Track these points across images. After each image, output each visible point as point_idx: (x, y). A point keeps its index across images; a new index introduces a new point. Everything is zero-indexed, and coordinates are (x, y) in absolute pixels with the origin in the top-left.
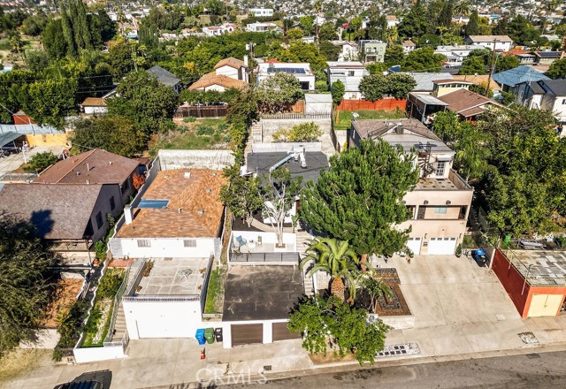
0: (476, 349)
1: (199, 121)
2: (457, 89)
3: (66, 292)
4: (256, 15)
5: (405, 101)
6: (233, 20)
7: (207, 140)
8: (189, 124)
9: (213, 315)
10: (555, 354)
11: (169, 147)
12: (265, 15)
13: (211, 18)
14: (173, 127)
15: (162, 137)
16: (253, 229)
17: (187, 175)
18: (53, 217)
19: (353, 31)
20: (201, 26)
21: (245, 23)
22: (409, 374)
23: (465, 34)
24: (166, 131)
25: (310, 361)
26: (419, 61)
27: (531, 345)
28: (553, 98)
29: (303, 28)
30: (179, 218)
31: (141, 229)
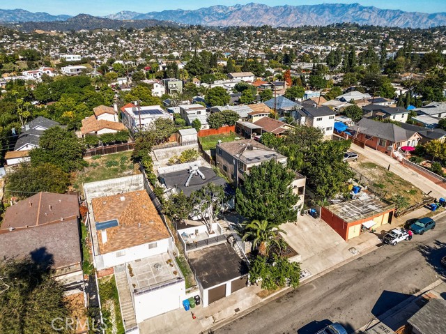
0: (335, 263)
1: (104, 157)
3: (74, 305)
4: (67, 60)
6: (48, 64)
7: (116, 170)
8: (97, 160)
9: (191, 289)
10: (368, 255)
11: (88, 180)
12: (75, 60)
13: (28, 64)
14: (86, 165)
15: (80, 173)
16: (189, 226)
17: (123, 199)
18: (49, 251)
19: (154, 72)
20: (20, 70)
21: (59, 66)
22: (312, 287)
24: (82, 168)
25: (259, 298)
26: (217, 95)
27: (356, 254)
28: (312, 118)
29: (116, 71)
30: (140, 229)
31: (117, 244)
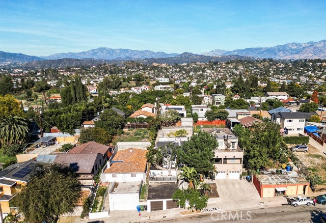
1: (135, 130)
2: (246, 116)
3: (84, 194)
4: (160, 81)
5: (225, 121)
6: (148, 84)
7: (139, 138)
8: (131, 131)
9: (143, 200)
10: (270, 208)
11: (122, 141)
12: (165, 81)
13: (136, 83)
14: (123, 133)
15: (118, 137)
16: (159, 169)
17: (131, 151)
18: (78, 165)
19: (209, 90)
20: (131, 87)
21: (154, 85)
23: (265, 92)
24: (120, 134)
25: (181, 214)
26: (238, 105)
27: (262, 206)
29: (184, 88)
30: (129, 165)
31: (114, 170)
